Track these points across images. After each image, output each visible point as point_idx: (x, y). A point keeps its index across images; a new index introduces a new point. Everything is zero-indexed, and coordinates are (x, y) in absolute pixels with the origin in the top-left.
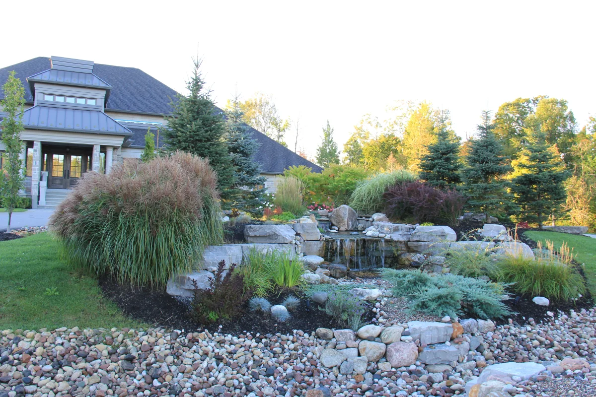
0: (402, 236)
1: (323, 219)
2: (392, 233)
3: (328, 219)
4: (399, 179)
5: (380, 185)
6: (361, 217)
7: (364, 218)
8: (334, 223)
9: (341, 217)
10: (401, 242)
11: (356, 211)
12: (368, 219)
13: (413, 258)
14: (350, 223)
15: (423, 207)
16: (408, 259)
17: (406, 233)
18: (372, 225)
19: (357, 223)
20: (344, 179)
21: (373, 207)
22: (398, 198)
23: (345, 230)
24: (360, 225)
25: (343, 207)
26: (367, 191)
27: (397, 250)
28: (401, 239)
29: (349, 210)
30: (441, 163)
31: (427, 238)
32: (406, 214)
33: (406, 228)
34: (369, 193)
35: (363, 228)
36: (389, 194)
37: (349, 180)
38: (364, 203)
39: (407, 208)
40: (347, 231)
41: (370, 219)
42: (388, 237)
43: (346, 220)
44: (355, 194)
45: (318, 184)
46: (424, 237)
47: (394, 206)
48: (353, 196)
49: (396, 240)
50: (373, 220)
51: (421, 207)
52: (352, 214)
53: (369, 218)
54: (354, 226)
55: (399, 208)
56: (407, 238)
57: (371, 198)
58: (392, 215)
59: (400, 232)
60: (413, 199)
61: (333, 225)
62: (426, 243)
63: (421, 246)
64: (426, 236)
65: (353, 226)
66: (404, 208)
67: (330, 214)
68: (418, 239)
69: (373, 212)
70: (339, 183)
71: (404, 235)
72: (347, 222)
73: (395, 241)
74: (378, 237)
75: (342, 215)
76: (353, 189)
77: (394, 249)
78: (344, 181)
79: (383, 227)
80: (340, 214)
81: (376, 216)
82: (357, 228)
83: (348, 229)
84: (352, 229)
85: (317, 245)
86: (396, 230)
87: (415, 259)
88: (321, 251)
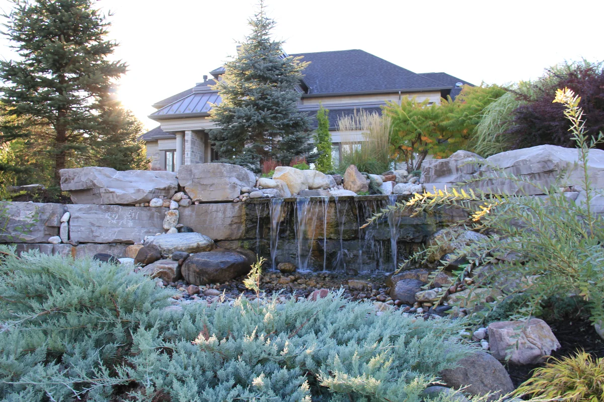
2: (430, 182)
31: (511, 187)
46: (502, 184)
77: (431, 220)
85: (224, 213)
86: (444, 171)
87: (459, 245)
88: (235, 225)
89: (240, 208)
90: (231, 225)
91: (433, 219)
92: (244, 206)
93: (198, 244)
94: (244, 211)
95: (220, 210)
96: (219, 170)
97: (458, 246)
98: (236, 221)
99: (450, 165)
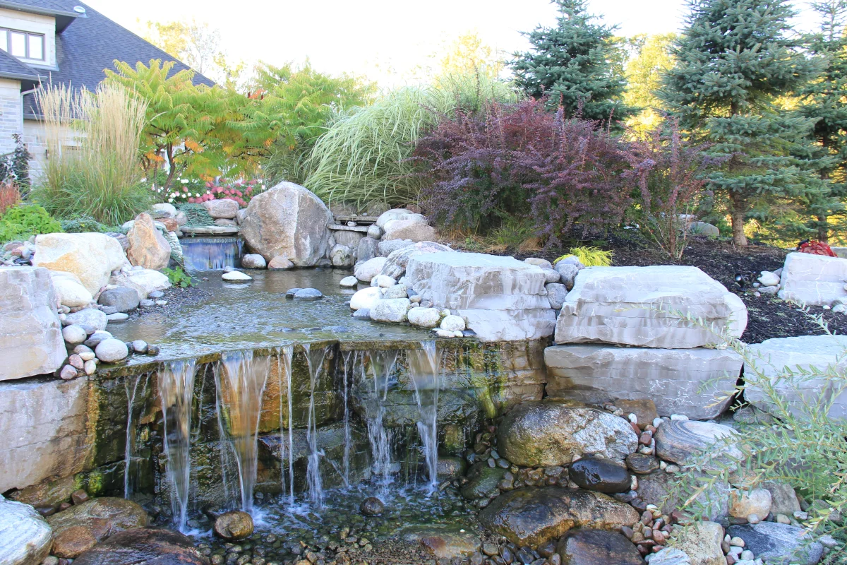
0: (517, 317)
1: (219, 229)
2: (471, 307)
3: (234, 230)
4: (467, 100)
5: (404, 115)
6: (344, 223)
7: (351, 226)
8: (253, 242)
9: (276, 223)
10: (511, 347)
11: (326, 204)
12: (363, 229)
13: (581, 437)
14: (307, 242)
15: (572, 187)
16: (556, 442)
17: (532, 302)
18: (377, 253)
19: (331, 243)
20: (292, 102)
21: (380, 190)
22: (469, 156)
23: (287, 264)
24: (338, 248)
25: (281, 191)
26: (359, 136)
27: (495, 388)
28: (515, 333)
29: (303, 199)
30: (571, 73)
31: (639, 332)
32: (497, 213)
33: (530, 277)
34: (366, 143)
35: (348, 256)
36: (435, 145)
37: (305, 105)
38: (350, 178)
39: (503, 190)
40: (293, 268)
41: (373, 230)
42: (450, 328)
43: (291, 231)
44: (323, 149)
45: (207, 119)
46: (624, 325)
47: (459, 182)
48: (315, 152)
49: (493, 338)
50: (382, 232)
51: (563, 189)
52: (309, 214)
53: (367, 224)
54: (322, 252)
55: (477, 192)
56: (538, 326)
57: (373, 161)
58: (451, 216)
59: (508, 300)
60: (525, 158)
61: (248, 249)
62: (634, 353)
63: (607, 365)
64: (630, 322)
65: (315, 251)
66: (495, 190)
67: (242, 214)
68: (592, 334)
69: (382, 205)
70: (275, 116)
71: (527, 311)
72: (297, 239)
73: (487, 345)
74: (406, 324)
75: (279, 215)
76: (319, 132)
77: (480, 380)
78: (291, 107)
79: (424, 273)
80: (273, 212)
81: (392, 220)
82: (331, 259)
83: (300, 264)
84: (314, 262)
85: (36, 412)
86: (490, 287)
87: (592, 440)
88: (69, 439)
89: (84, 396)
90: (56, 440)
91: (483, 375)
92: (93, 387)
93: (31, 546)
94: (95, 399)
95: (24, 406)
96: (8, 292)
97: (589, 441)
98: (72, 428)
99: (502, 277)
